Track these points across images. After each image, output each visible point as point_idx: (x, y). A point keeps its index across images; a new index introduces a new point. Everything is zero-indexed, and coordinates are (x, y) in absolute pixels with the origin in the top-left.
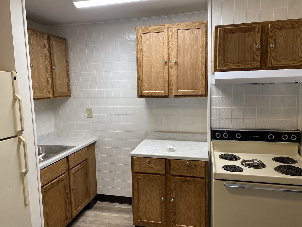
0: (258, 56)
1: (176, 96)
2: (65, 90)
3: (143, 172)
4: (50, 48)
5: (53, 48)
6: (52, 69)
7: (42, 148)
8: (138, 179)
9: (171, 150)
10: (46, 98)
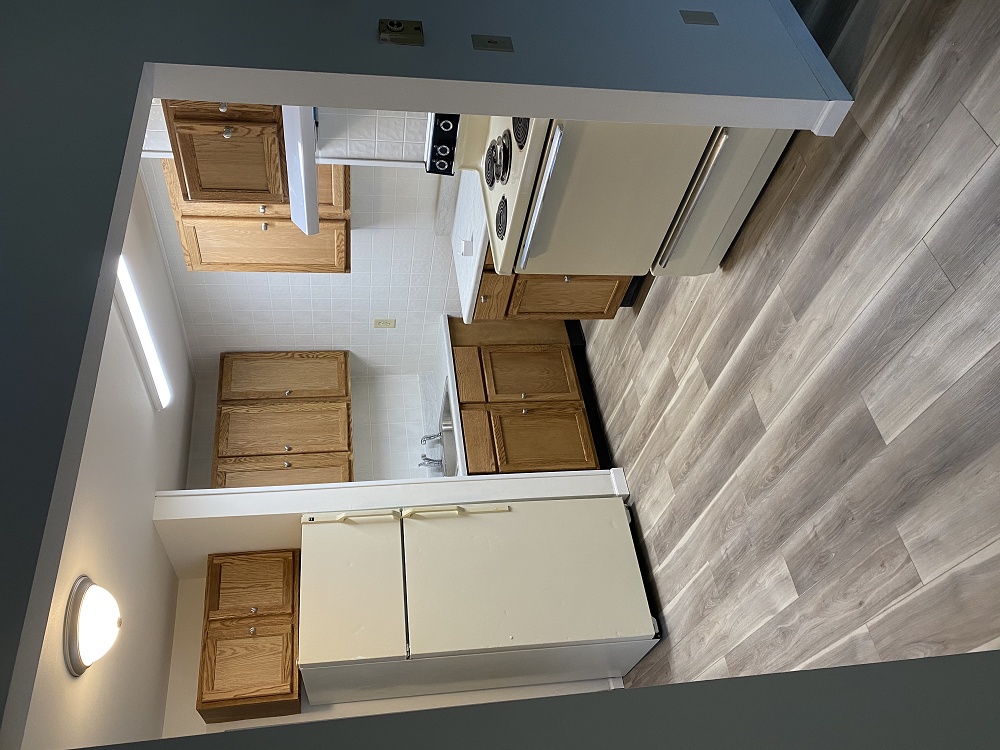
0: (250, 130)
1: (347, 206)
2: (334, 365)
3: (506, 306)
4: (247, 401)
5: (247, 393)
6: (290, 398)
7: (445, 425)
8: (519, 313)
9: (468, 252)
10: (349, 416)
